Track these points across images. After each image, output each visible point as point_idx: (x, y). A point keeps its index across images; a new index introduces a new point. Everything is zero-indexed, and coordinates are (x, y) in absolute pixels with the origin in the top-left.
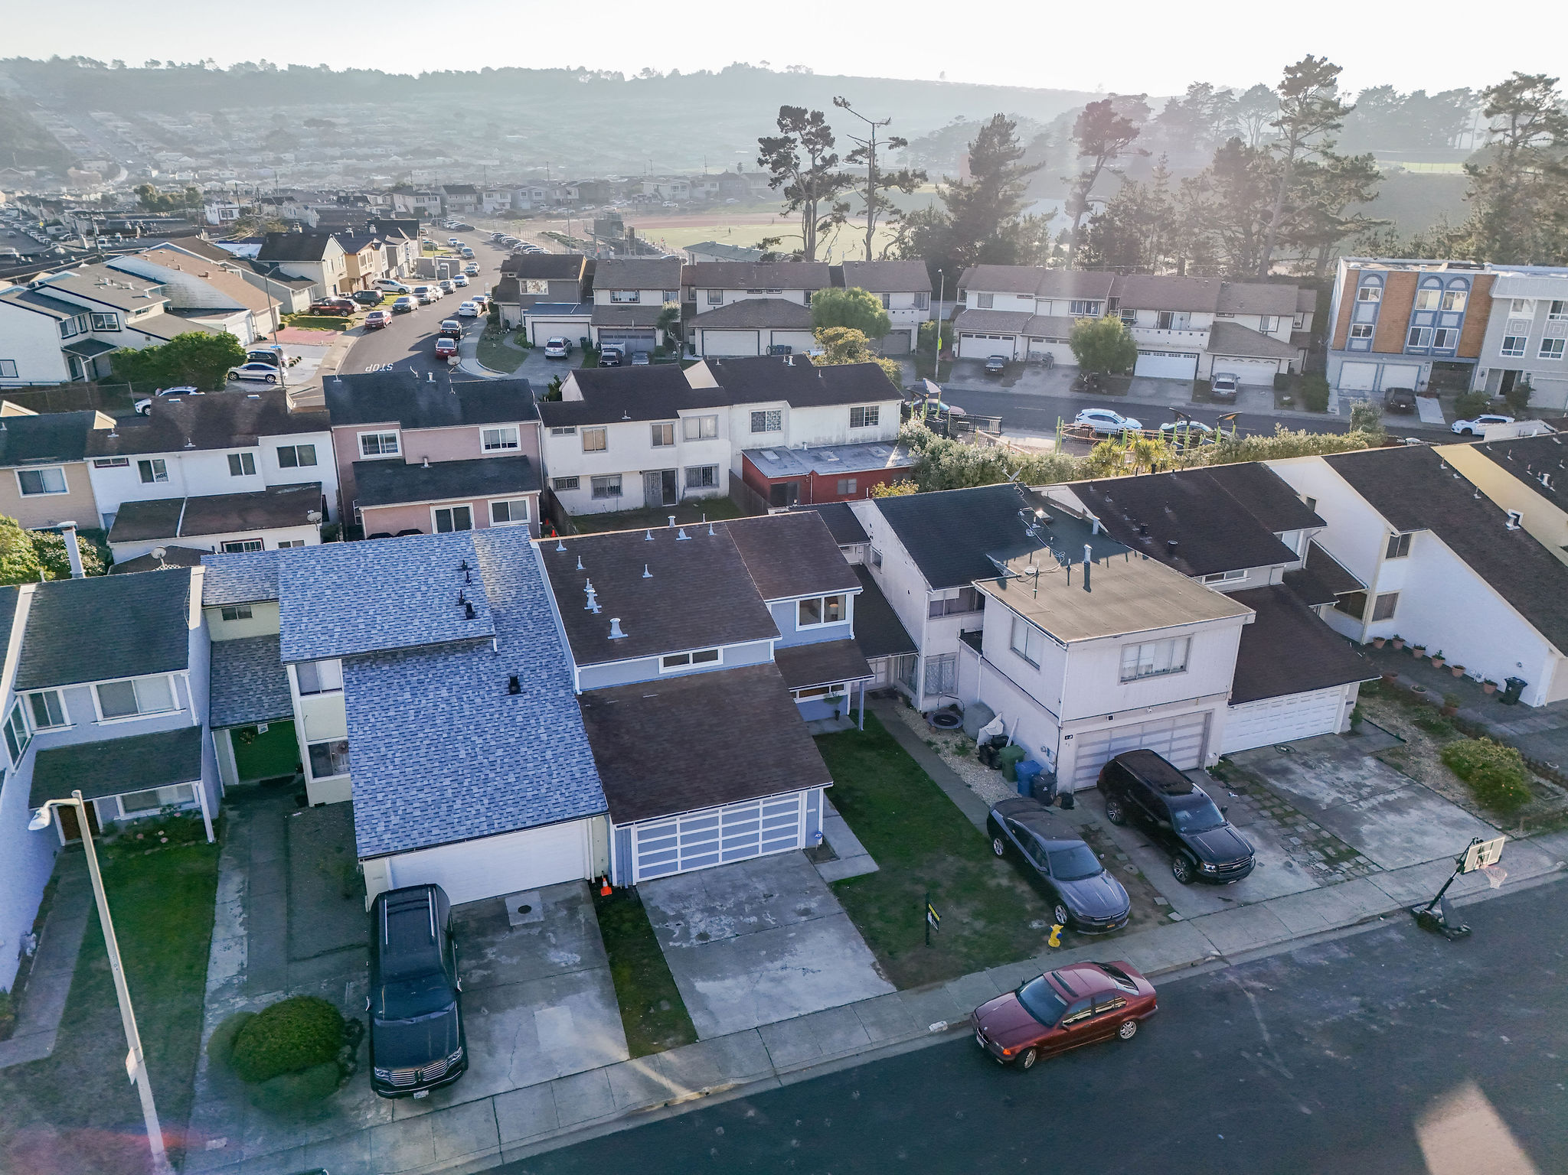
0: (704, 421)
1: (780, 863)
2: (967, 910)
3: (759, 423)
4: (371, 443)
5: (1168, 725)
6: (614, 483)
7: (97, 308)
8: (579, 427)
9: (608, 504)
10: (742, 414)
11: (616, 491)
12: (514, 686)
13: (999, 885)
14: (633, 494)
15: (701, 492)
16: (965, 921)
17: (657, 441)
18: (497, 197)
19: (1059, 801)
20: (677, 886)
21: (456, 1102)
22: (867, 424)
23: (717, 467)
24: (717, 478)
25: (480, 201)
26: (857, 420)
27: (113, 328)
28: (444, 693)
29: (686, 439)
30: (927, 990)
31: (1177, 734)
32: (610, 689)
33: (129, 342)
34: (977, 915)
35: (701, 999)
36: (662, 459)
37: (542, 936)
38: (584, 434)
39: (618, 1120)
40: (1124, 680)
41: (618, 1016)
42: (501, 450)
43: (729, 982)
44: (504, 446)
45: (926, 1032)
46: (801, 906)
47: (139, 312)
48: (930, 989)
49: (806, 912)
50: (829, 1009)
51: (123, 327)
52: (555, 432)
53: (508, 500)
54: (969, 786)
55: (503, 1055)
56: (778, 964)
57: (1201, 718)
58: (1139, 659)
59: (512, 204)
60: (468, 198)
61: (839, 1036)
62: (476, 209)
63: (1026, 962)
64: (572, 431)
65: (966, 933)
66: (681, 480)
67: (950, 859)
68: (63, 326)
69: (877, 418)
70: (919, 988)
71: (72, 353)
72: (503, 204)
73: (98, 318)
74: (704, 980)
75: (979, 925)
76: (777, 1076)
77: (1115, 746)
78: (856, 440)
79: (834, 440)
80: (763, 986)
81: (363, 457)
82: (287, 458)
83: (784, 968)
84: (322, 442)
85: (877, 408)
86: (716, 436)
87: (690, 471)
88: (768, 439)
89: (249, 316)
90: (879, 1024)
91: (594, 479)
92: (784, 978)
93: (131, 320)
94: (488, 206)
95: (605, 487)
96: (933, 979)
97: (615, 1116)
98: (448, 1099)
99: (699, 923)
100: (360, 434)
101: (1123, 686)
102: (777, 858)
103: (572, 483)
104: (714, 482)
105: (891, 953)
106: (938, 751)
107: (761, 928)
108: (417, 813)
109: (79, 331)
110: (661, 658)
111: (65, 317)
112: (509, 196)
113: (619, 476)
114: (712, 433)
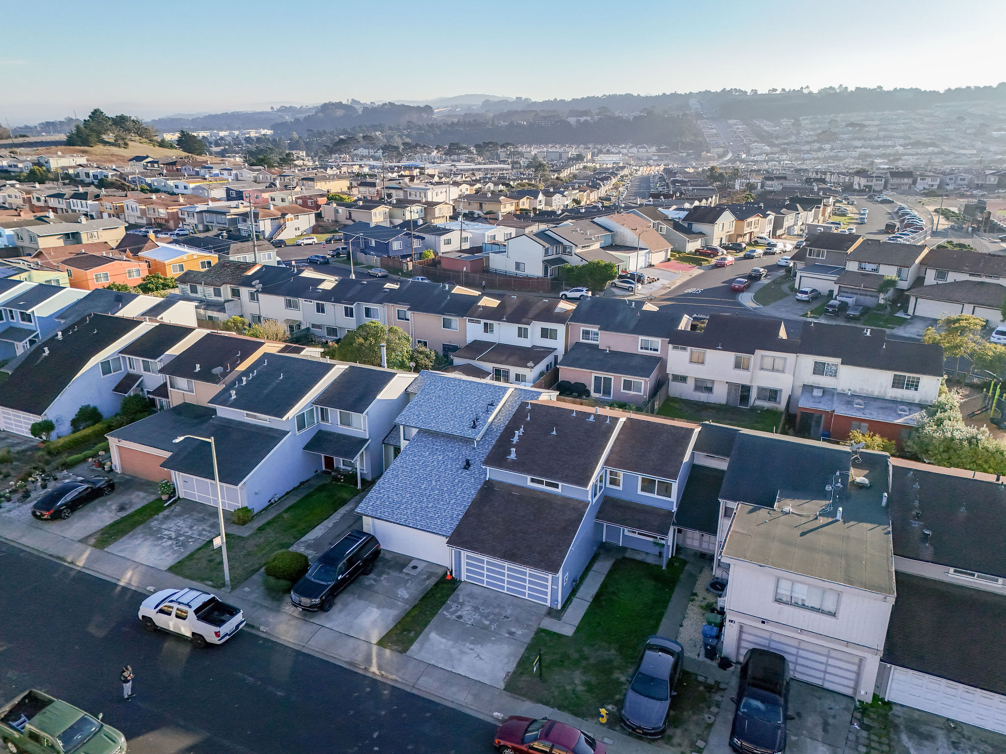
0: (777, 361)
1: (531, 607)
2: (584, 678)
3: (819, 369)
4: (586, 333)
5: (825, 652)
6: (709, 385)
7: (566, 243)
8: (689, 348)
9: (703, 397)
10: (808, 361)
11: (710, 390)
12: (468, 465)
13: (618, 679)
14: (720, 395)
15: (766, 404)
16: (576, 682)
17: (738, 365)
18: (929, 181)
19: (719, 661)
20: (476, 590)
21: (311, 621)
22: (907, 388)
23: (781, 391)
24: (780, 398)
25: (915, 183)
26: (897, 383)
27: (570, 254)
28: (440, 458)
29: (762, 369)
30: (514, 698)
31: (831, 661)
32: (501, 483)
33: (574, 261)
34: (587, 684)
35: (427, 638)
36: (741, 377)
37: (407, 581)
38: (692, 352)
39: (346, 662)
40: (778, 600)
41: (391, 627)
42: (649, 351)
43: (444, 641)
44: (651, 349)
45: (491, 714)
46: (513, 630)
47: (583, 247)
48: (517, 699)
49: (512, 634)
50: (465, 677)
51: (573, 254)
52: (674, 348)
53: (633, 380)
54: (681, 626)
55: (342, 615)
56: (472, 646)
57: (857, 661)
58: (792, 591)
59: (940, 187)
60: (906, 180)
61: (454, 689)
62: (910, 188)
63: (579, 719)
64: (685, 349)
65: (568, 688)
66: (754, 394)
67: (613, 652)
68: (547, 251)
69: (917, 386)
70: (514, 695)
71: (547, 264)
72: (932, 186)
73: (565, 248)
74: (437, 634)
75: (580, 688)
76: (413, 687)
77: (773, 645)
78: (895, 398)
79: (876, 394)
80: (454, 651)
81: (582, 341)
82: (545, 333)
83: (472, 649)
84: (561, 329)
85: (919, 379)
86: (783, 371)
87: (761, 390)
88: (824, 381)
89: (649, 253)
90: (476, 696)
91: (696, 380)
92: (466, 653)
93: (578, 251)
94: (920, 185)
95: (704, 386)
96: (525, 695)
97: (347, 660)
98: (311, 617)
99: (466, 611)
100: (582, 329)
101: (776, 604)
102: (533, 604)
103: (684, 379)
104: (778, 399)
105: (521, 673)
106: (693, 600)
107: (486, 628)
108: (387, 503)
109: (555, 252)
110: (529, 478)
111: (547, 245)
112: (938, 180)
113: (713, 382)
114: (781, 368)
